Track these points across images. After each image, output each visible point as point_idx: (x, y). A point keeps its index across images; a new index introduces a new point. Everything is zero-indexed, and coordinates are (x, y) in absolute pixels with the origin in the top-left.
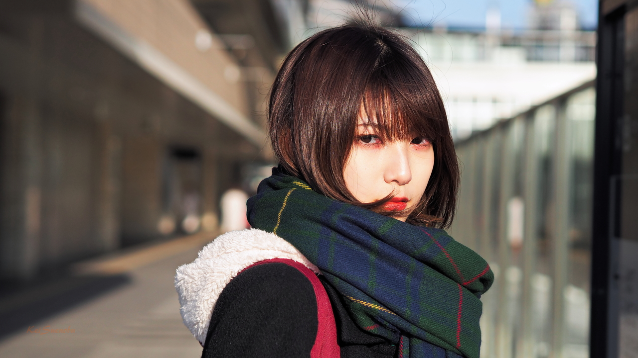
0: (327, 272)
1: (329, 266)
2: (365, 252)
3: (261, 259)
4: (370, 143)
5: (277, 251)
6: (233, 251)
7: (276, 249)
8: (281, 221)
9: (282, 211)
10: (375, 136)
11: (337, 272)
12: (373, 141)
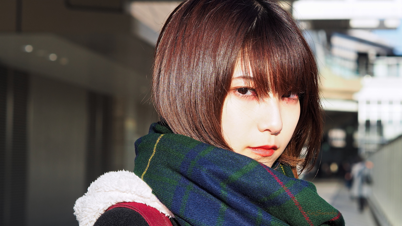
0: (180, 218)
1: (181, 211)
2: (218, 201)
3: (121, 200)
4: (246, 94)
5: (134, 195)
6: (102, 190)
7: (133, 193)
8: (149, 166)
9: (152, 157)
10: (252, 89)
11: (188, 217)
12: (249, 93)
